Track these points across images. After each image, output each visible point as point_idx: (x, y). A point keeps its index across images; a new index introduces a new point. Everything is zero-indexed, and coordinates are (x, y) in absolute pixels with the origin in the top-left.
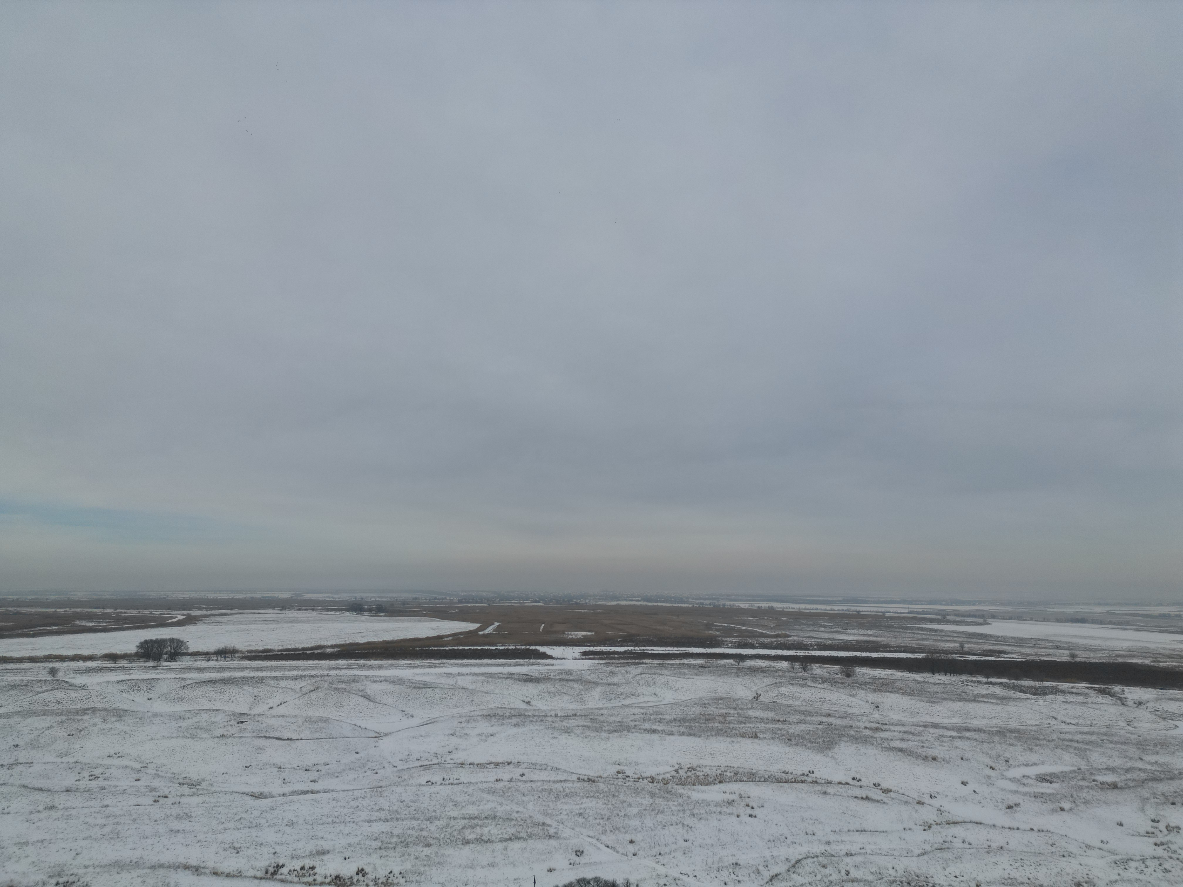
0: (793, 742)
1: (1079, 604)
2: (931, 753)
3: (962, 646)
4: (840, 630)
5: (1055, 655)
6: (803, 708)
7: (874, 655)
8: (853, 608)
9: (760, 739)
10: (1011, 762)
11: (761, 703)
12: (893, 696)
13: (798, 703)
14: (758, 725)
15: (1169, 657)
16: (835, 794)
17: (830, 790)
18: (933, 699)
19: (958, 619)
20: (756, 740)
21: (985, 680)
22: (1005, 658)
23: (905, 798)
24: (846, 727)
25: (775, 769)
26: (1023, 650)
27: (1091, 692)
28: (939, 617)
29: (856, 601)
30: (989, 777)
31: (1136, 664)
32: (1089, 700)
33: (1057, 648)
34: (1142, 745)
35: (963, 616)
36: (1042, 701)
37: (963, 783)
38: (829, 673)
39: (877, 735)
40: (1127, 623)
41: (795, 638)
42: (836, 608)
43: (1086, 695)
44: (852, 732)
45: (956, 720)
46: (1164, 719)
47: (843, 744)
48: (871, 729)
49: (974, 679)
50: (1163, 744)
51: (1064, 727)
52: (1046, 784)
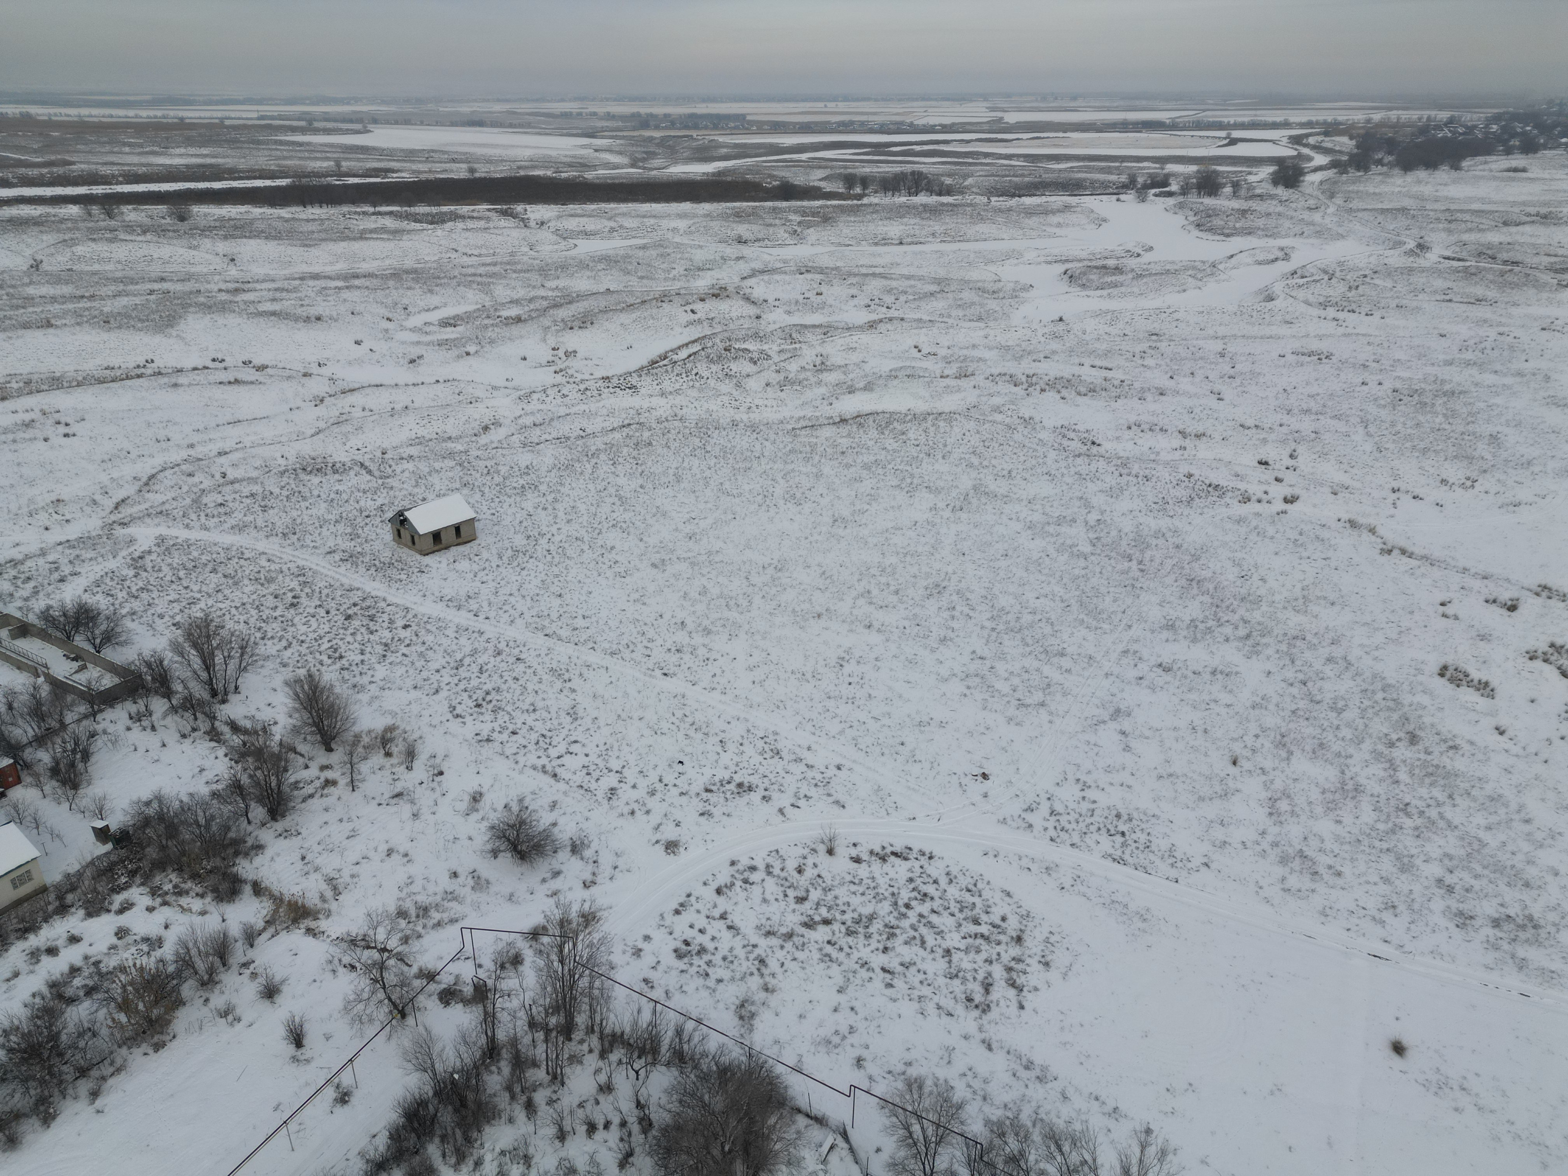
0: (113, 323)
1: (475, 101)
2: (313, 312)
3: (338, 165)
4: (156, 149)
5: (452, 171)
6: (119, 274)
7: (217, 185)
8: (172, 113)
9: (57, 327)
10: (410, 309)
11: (46, 273)
12: (253, 242)
13: (109, 267)
14: (49, 307)
15: (570, 165)
16: (190, 385)
17: (182, 380)
18: (307, 241)
19: (329, 125)
20: (51, 331)
21: (371, 209)
22: (393, 178)
23: (287, 373)
24: (191, 293)
25: (92, 366)
26: (414, 167)
27: (494, 215)
28: (303, 123)
29: (175, 101)
30: (387, 331)
31: (538, 177)
32: (491, 225)
33: (454, 161)
34: (544, 271)
35: (336, 121)
36: (440, 232)
37: (357, 343)
38: (151, 218)
39: (239, 298)
40: (529, 125)
41: (83, 166)
42: (144, 113)
43: (488, 219)
44: (202, 299)
45: (341, 266)
46: (565, 239)
47: (190, 318)
48: (228, 291)
49: (359, 210)
50: (563, 267)
51: (466, 260)
52: (449, 329)
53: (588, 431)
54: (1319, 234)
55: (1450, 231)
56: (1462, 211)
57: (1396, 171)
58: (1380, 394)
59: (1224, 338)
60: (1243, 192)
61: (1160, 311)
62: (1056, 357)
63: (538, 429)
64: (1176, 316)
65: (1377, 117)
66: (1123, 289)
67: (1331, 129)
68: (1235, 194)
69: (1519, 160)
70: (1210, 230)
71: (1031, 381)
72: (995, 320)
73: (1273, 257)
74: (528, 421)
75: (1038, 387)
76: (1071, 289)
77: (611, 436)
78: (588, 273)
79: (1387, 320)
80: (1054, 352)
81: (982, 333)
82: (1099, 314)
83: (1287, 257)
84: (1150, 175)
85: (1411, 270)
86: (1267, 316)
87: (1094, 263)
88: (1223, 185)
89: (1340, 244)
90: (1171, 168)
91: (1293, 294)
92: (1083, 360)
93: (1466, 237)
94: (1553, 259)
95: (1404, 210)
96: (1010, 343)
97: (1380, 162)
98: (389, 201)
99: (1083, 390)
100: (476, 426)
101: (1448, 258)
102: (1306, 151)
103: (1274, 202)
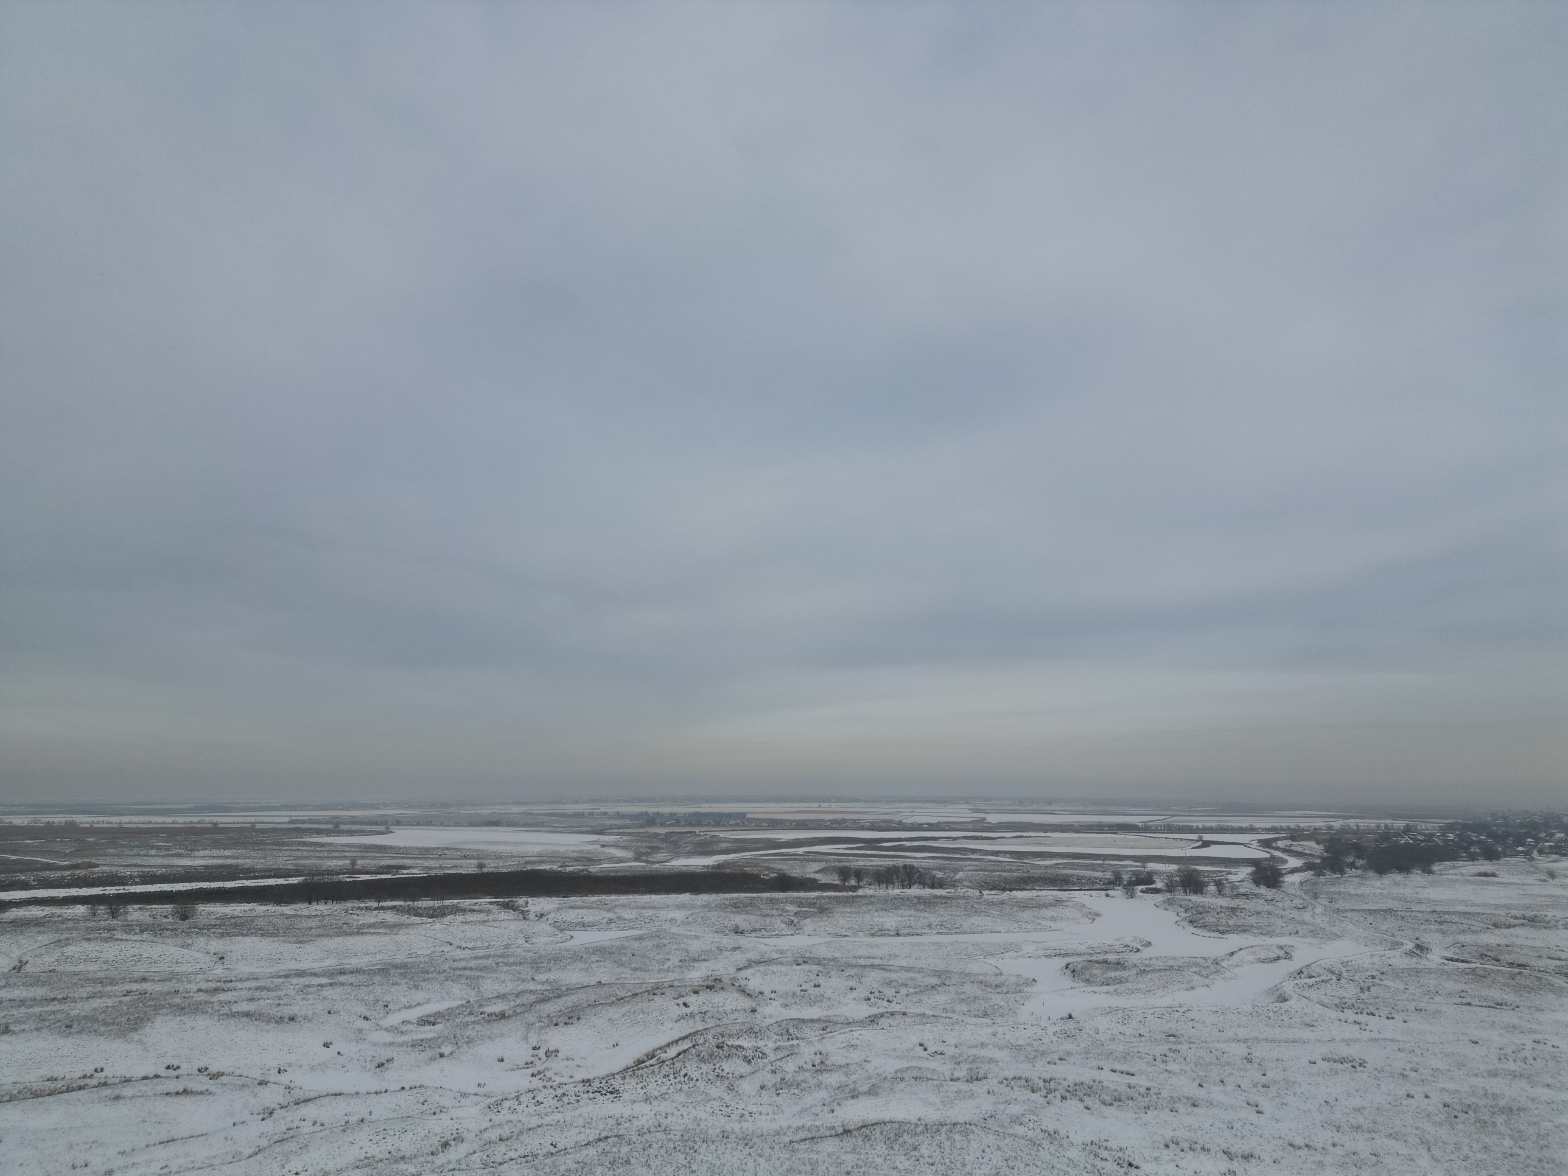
0: (75, 1028)
1: (495, 804)
2: (288, 1011)
3: (353, 863)
4: (182, 851)
5: (462, 867)
6: (100, 975)
7: (230, 884)
8: (207, 819)
9: (14, 1032)
10: (391, 1006)
11: (27, 975)
12: (247, 939)
13: (93, 967)
14: (14, 1011)
15: (577, 860)
16: (133, 1097)
17: (127, 1091)
18: (302, 937)
19: (354, 827)
20: (6, 1037)
21: (375, 904)
22: (404, 874)
23: (242, 1081)
24: (168, 993)
25: (33, 1077)
26: (426, 863)
27: (494, 908)
28: (330, 826)
29: (213, 808)
30: (360, 1031)
31: (544, 870)
32: (491, 917)
33: (465, 857)
34: (536, 963)
35: (361, 823)
36: (439, 925)
37: (326, 1045)
38: (154, 917)
39: (215, 999)
40: (542, 824)
41: (105, 868)
42: (180, 820)
43: (488, 912)
44: (177, 1000)
45: (330, 963)
46: (562, 930)
47: (159, 1020)
48: (207, 991)
49: (362, 905)
50: (556, 959)
51: (460, 953)
52: (428, 1028)
53: (560, 1146)
54: (1314, 933)
55: (1444, 933)
56: (1448, 913)
57: (1371, 874)
58: (1430, 1109)
59: (1246, 1040)
60: (1227, 891)
61: (1172, 1010)
62: (1072, 1060)
63: (503, 1144)
64: (1190, 1015)
65: (1337, 824)
66: (1129, 985)
67: (1296, 835)
68: (1220, 892)
69: (1486, 866)
70: (1204, 926)
71: (1048, 1087)
72: (1002, 1016)
73: (1274, 955)
74: (493, 1135)
75: (1057, 1094)
76: (1074, 985)
77: (585, 1152)
78: (581, 965)
79: (1410, 1025)
80: (1069, 1053)
81: (989, 1030)
82: (1109, 1012)
83: (1288, 956)
84: (1134, 873)
85: (1418, 972)
86: (1284, 1017)
87: (1094, 958)
88: (1207, 884)
89: (1337, 943)
90: (1152, 866)
91: (1306, 994)
92: (1101, 1064)
93: (1461, 938)
94: (1559, 963)
95: (1391, 911)
96: (1021, 1042)
97: (1352, 865)
98: (393, 897)
99: (1108, 1098)
100: (435, 1141)
101: (1451, 960)
102: (1278, 854)
103: (1261, 901)
